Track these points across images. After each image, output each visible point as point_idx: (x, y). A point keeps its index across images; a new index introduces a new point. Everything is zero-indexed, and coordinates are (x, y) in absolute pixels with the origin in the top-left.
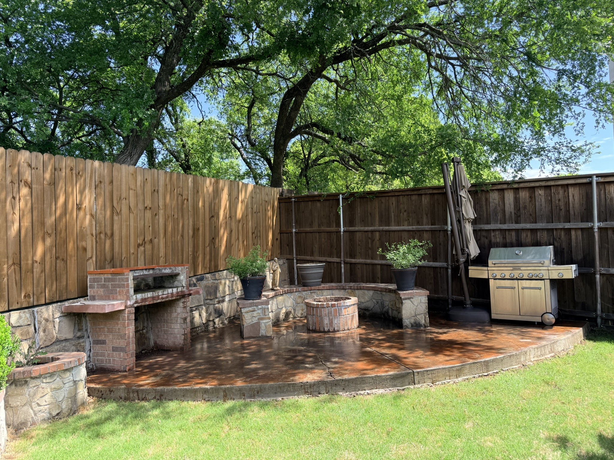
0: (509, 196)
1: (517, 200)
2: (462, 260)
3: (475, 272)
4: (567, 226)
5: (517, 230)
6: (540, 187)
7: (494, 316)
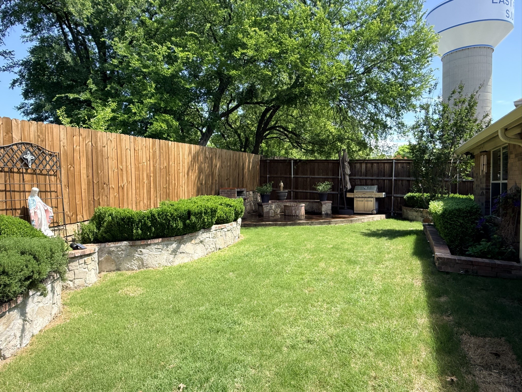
0: (364, 166)
1: (366, 167)
2: (344, 190)
3: (349, 195)
4: (384, 178)
5: (366, 179)
6: (375, 163)
7: (355, 212)
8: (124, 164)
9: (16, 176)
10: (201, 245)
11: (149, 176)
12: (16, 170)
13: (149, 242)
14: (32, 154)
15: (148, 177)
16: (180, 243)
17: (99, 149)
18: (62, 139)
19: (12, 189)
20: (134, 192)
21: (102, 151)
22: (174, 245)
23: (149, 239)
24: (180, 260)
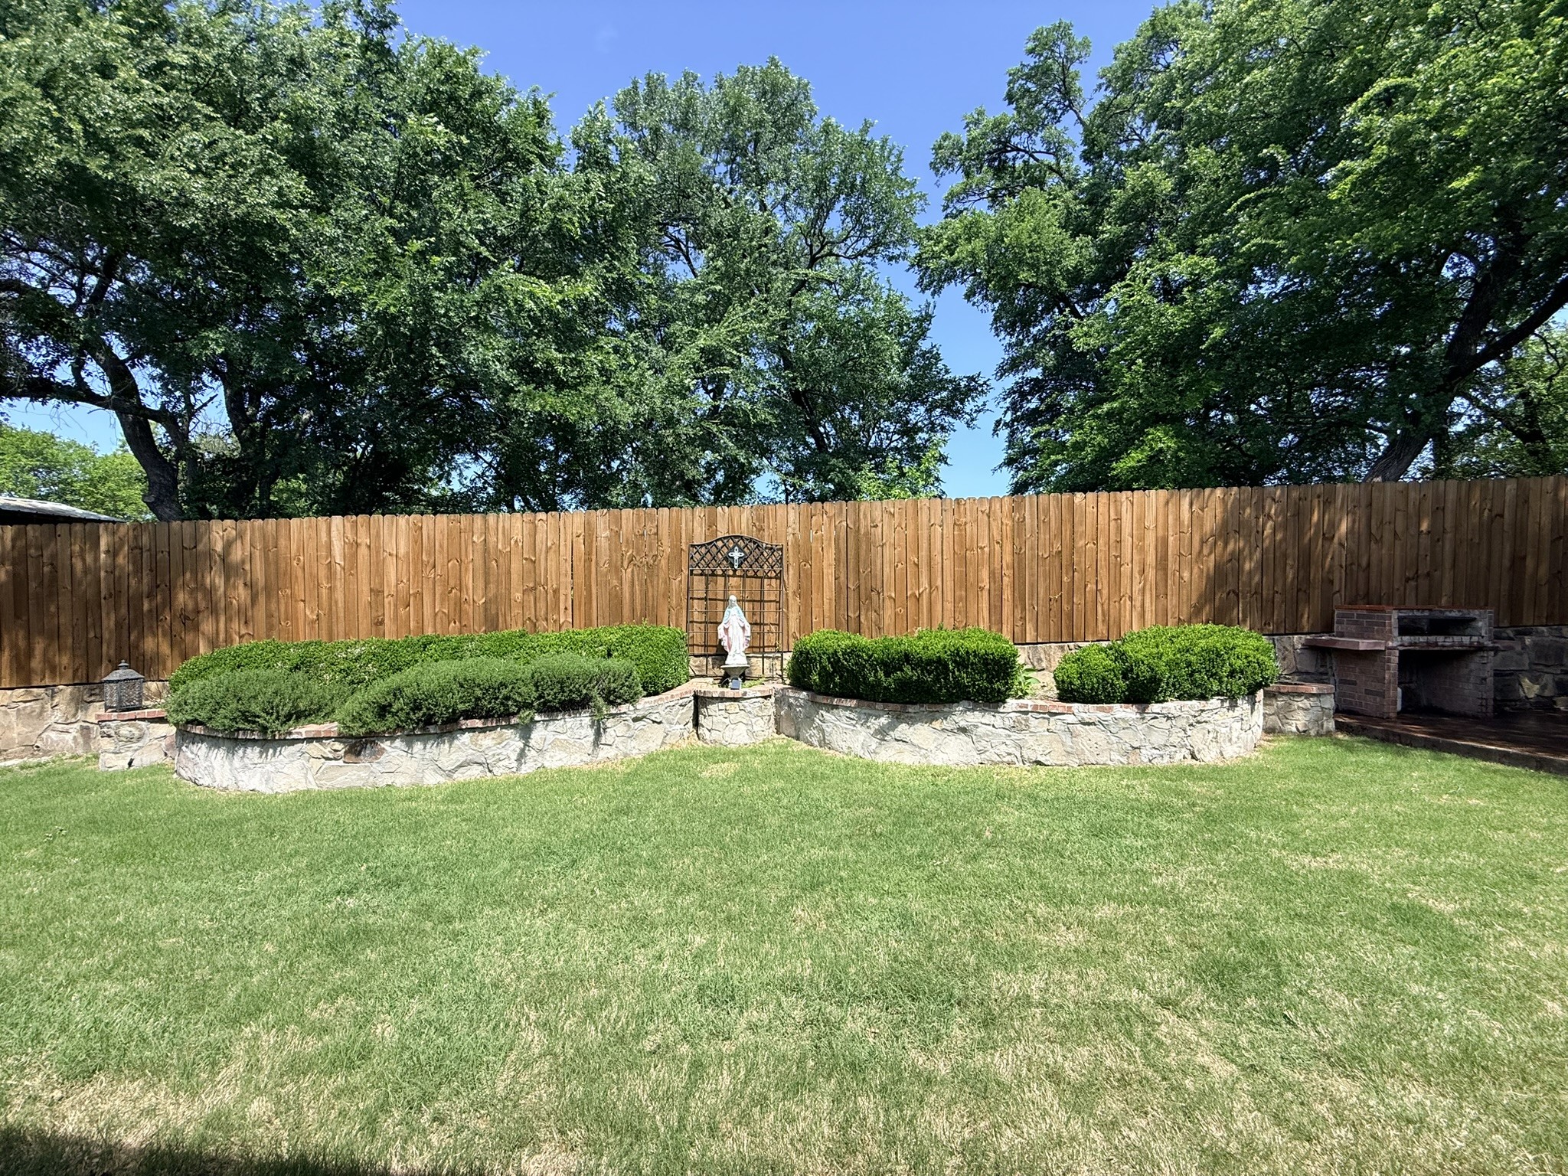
8: (924, 553)
9: (721, 580)
10: (962, 736)
11: (998, 575)
12: (720, 572)
13: (835, 701)
14: (741, 550)
15: (995, 577)
16: (898, 718)
17: (862, 531)
18: (791, 522)
19: (711, 596)
20: (949, 606)
21: (868, 534)
22: (884, 720)
23: (836, 696)
24: (889, 754)
